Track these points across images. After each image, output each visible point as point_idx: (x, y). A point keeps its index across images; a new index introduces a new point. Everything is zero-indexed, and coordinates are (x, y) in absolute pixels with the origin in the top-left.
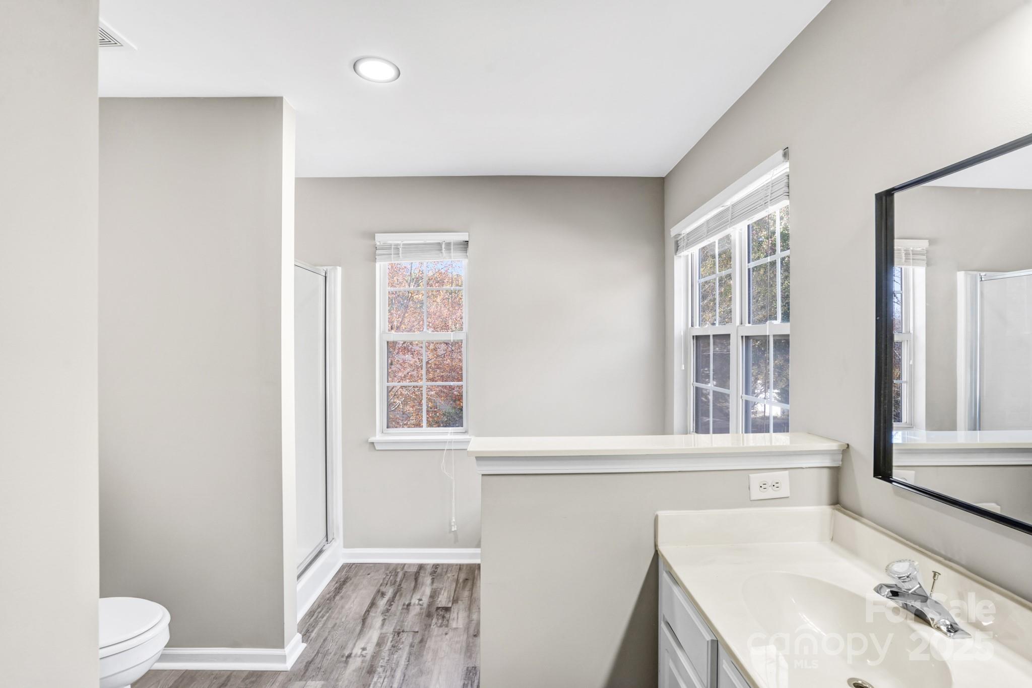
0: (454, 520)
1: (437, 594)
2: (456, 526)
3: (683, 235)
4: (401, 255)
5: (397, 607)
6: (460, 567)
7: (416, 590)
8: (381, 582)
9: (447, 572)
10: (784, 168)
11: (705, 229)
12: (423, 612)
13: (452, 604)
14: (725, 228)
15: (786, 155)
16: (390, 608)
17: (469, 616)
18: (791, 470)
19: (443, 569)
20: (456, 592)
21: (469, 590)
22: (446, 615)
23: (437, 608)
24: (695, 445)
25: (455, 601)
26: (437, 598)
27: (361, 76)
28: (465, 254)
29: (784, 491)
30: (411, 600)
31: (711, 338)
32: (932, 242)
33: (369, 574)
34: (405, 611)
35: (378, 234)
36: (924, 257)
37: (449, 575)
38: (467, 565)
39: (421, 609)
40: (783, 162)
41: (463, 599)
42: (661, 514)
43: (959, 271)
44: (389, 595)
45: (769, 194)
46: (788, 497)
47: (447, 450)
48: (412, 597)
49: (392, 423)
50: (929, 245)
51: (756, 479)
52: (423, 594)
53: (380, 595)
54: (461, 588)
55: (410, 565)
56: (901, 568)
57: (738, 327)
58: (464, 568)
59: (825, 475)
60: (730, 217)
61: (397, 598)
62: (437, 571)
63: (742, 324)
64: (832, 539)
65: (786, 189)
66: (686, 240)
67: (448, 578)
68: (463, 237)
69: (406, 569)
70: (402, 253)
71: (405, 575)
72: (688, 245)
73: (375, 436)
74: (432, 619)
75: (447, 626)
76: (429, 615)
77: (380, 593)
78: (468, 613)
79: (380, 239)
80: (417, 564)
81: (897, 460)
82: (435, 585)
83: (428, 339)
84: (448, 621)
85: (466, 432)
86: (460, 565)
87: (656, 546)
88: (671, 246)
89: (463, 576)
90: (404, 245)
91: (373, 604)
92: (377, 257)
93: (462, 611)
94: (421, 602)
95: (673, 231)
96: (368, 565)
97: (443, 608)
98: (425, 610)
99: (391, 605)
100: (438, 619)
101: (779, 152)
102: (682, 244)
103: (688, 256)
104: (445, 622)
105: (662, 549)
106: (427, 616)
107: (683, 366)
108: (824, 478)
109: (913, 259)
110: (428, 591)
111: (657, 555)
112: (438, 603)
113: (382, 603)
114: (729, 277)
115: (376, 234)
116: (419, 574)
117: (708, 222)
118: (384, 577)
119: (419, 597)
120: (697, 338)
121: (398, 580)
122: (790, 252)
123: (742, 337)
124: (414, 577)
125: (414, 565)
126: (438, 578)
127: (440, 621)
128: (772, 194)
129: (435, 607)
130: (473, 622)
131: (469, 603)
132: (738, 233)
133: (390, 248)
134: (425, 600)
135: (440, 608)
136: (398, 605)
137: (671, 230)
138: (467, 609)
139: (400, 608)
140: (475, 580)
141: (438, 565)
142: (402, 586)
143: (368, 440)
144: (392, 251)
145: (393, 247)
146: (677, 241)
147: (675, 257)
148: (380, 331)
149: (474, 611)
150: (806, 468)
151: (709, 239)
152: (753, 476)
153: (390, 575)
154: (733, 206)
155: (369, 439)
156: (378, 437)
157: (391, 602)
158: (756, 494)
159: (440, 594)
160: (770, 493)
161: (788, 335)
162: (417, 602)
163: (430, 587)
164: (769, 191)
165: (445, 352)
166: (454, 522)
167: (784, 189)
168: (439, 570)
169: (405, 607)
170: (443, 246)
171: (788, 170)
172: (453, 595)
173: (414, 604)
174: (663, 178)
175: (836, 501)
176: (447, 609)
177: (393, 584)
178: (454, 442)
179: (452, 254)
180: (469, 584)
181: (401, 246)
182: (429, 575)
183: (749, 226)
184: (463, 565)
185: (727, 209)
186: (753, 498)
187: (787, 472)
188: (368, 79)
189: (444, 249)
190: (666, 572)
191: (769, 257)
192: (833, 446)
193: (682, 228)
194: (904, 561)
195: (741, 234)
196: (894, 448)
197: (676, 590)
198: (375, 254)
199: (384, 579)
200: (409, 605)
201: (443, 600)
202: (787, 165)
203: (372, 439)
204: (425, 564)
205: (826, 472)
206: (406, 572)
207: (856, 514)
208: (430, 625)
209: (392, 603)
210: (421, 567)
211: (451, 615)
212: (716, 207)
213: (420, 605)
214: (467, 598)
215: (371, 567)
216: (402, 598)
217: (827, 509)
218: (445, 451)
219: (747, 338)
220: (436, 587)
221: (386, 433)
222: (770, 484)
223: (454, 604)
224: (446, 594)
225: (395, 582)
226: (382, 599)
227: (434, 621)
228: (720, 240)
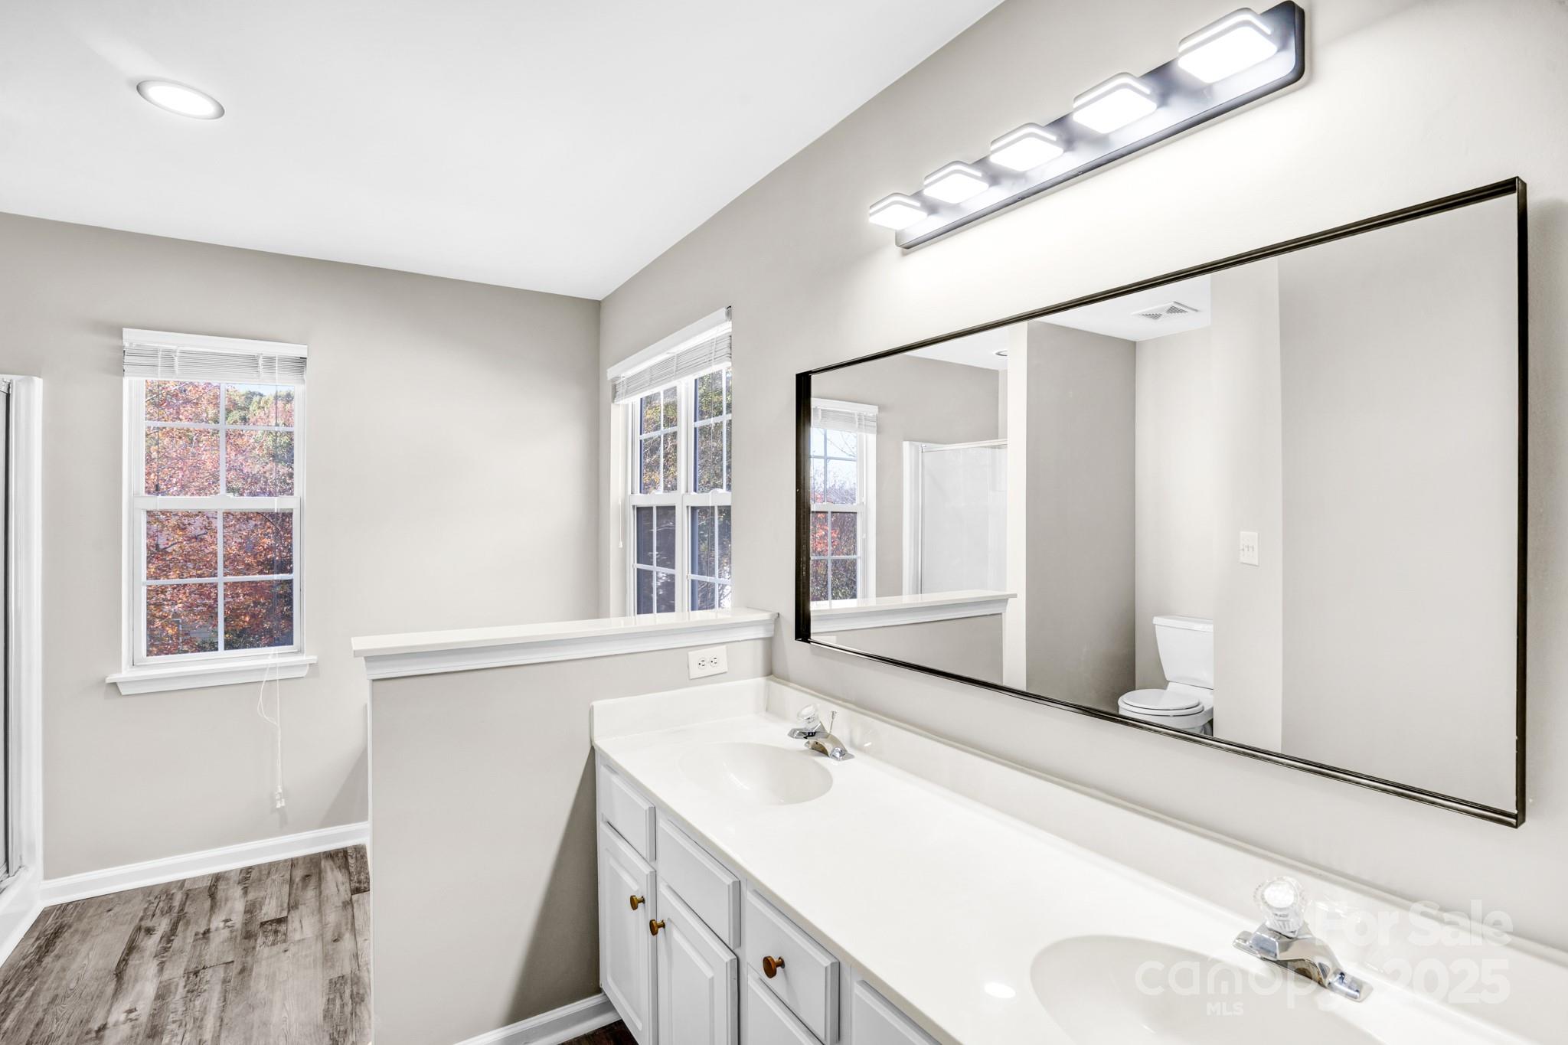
0: (280, 790)
1: (258, 906)
2: (283, 800)
3: (622, 379)
4: (176, 368)
5: (185, 939)
6: (293, 863)
7: (216, 910)
8: (141, 914)
9: (269, 873)
10: (727, 327)
11: (647, 377)
12: (236, 937)
13: (289, 911)
14: (669, 380)
15: (729, 314)
16: (170, 945)
17: (321, 921)
18: (729, 645)
19: (260, 871)
20: (293, 896)
21: (316, 888)
22: (279, 928)
23: (261, 923)
24: (635, 624)
25: (293, 906)
26: (258, 911)
27: (150, 102)
28: (299, 377)
29: (722, 666)
30: (209, 925)
31: (655, 511)
32: (881, 408)
33: (109, 911)
34: (201, 942)
35: (127, 329)
36: (875, 424)
37: (273, 877)
38: (305, 857)
39: (231, 932)
40: (726, 321)
41: (306, 902)
42: (596, 704)
43: (905, 440)
44: (163, 925)
45: (713, 351)
46: (725, 673)
47: (267, 681)
48: (209, 921)
49: (158, 645)
50: (879, 411)
51: (694, 656)
52: (231, 912)
53: (143, 933)
54: (300, 889)
55: (195, 880)
56: (807, 711)
57: (683, 495)
58: (300, 862)
59: (760, 645)
60: (674, 368)
61: (180, 928)
62: (248, 877)
63: (687, 491)
64: (767, 710)
65: (728, 350)
66: (626, 386)
67: (274, 881)
68: (300, 351)
69: (187, 886)
70: (180, 366)
71: (187, 895)
72: (628, 393)
73: (120, 671)
74: (256, 940)
75: (285, 941)
76: (249, 936)
77: (143, 930)
78: (318, 916)
79: (132, 338)
80: (210, 875)
81: (815, 627)
82: (251, 896)
83: (226, 508)
84: (285, 934)
85: (300, 651)
86: (292, 860)
87: (591, 741)
88: (607, 391)
89: (299, 874)
90: (183, 352)
91: (131, 948)
92: (125, 367)
93: (308, 916)
94: (229, 924)
95: (611, 373)
96: (105, 898)
97: (272, 921)
98: (240, 932)
99: (169, 941)
100: (266, 937)
101: (720, 310)
102: (620, 390)
103: (627, 405)
104: (280, 937)
105: (599, 743)
106: (245, 938)
107: (621, 543)
108: (759, 649)
109: (865, 425)
110: (239, 906)
111: (593, 749)
112: (263, 916)
113: (151, 943)
114: (675, 434)
115: (124, 329)
116: (216, 888)
117: (651, 368)
118: (146, 906)
119: (224, 918)
120: (639, 509)
121: (176, 903)
122: (732, 416)
123: (687, 507)
124: (207, 893)
125: (203, 877)
126: (254, 885)
127: (271, 938)
128: (716, 352)
129: (259, 923)
130: (329, 925)
131: (318, 904)
132: (685, 388)
133: (155, 356)
134: (238, 919)
135: (267, 922)
136: (185, 938)
137: (608, 370)
138: (315, 913)
139: (190, 940)
140: (323, 874)
141: (251, 868)
142: (185, 911)
143: (104, 681)
144: (159, 361)
145: (160, 353)
146: (615, 386)
147: (612, 405)
148: (130, 491)
149: (328, 911)
150: (742, 641)
151: (652, 390)
152: (691, 653)
153: (157, 900)
154: (679, 356)
155: (108, 678)
156: (124, 674)
157: (169, 937)
158: (696, 672)
159: (264, 904)
160: (709, 670)
161: (730, 507)
162: (222, 925)
163: (242, 900)
164: (713, 348)
165: (203, 532)
166: (280, 793)
167: (725, 350)
168: (254, 875)
169: (201, 936)
170: (261, 361)
171: (730, 330)
172: (287, 901)
173: (217, 929)
174: (599, 302)
175: (770, 672)
176: (280, 921)
177: (167, 913)
178: (280, 668)
179: (277, 375)
180: (313, 881)
181: (178, 354)
182: (236, 885)
183: (696, 380)
184: (297, 859)
185: (672, 359)
186: (692, 677)
187: (724, 647)
188: (163, 108)
189: (261, 367)
190: (604, 766)
191: (712, 419)
192: (765, 616)
193: (620, 371)
194: (810, 705)
195: (687, 389)
196: (812, 615)
197: (615, 779)
198: (121, 362)
199: (146, 909)
200: (207, 932)
201: (270, 910)
202: (729, 324)
203: (110, 679)
204: (226, 872)
205: (760, 644)
206: (189, 890)
207: (785, 679)
208: (254, 948)
209: (173, 938)
210: (218, 878)
211: (290, 927)
212: (659, 353)
213: (229, 927)
214: (313, 900)
215: (112, 899)
216: (190, 927)
217: (762, 680)
218: (263, 684)
219: (694, 509)
220: (254, 898)
221: (138, 666)
222: (708, 660)
223: (292, 912)
224: (274, 902)
225: (170, 909)
226: (150, 938)
227: (260, 940)
228: (665, 392)
